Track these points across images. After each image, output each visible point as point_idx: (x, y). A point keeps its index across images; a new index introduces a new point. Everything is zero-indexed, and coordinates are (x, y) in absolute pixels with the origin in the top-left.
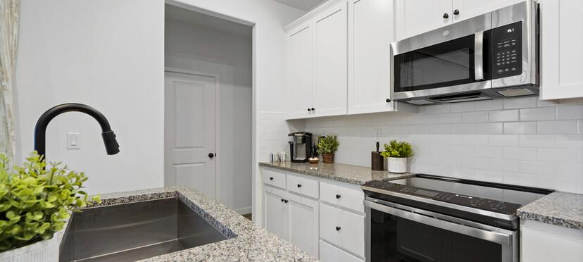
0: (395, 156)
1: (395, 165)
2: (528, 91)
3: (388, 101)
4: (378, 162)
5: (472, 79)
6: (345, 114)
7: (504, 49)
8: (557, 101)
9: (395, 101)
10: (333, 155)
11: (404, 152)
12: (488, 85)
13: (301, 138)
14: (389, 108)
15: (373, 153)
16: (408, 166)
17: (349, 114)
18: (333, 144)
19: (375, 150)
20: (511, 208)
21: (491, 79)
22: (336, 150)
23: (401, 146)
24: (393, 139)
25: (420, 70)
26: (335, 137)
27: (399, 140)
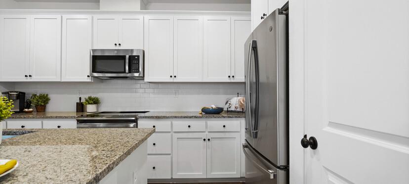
0: (91, 104)
1: (91, 108)
2: (141, 78)
3: (88, 76)
4: (81, 107)
5: (125, 72)
6: (59, 81)
7: (134, 63)
8: (150, 82)
9: (92, 77)
10: (45, 106)
11: (96, 101)
12: (129, 75)
13: (15, 95)
14: (89, 80)
15: (77, 103)
16: (97, 108)
17: (62, 81)
18: (45, 99)
19: (79, 101)
20: (134, 116)
21: (130, 73)
22: (47, 103)
23: (94, 99)
24: (90, 96)
25: (100, 64)
26: (47, 95)
27: (93, 96)
